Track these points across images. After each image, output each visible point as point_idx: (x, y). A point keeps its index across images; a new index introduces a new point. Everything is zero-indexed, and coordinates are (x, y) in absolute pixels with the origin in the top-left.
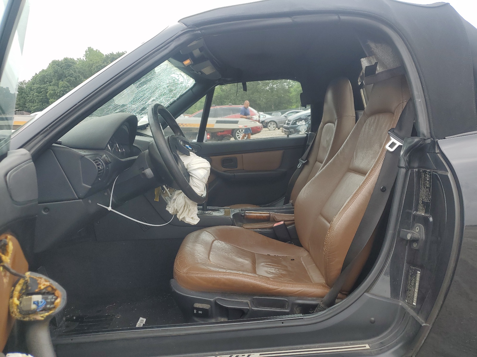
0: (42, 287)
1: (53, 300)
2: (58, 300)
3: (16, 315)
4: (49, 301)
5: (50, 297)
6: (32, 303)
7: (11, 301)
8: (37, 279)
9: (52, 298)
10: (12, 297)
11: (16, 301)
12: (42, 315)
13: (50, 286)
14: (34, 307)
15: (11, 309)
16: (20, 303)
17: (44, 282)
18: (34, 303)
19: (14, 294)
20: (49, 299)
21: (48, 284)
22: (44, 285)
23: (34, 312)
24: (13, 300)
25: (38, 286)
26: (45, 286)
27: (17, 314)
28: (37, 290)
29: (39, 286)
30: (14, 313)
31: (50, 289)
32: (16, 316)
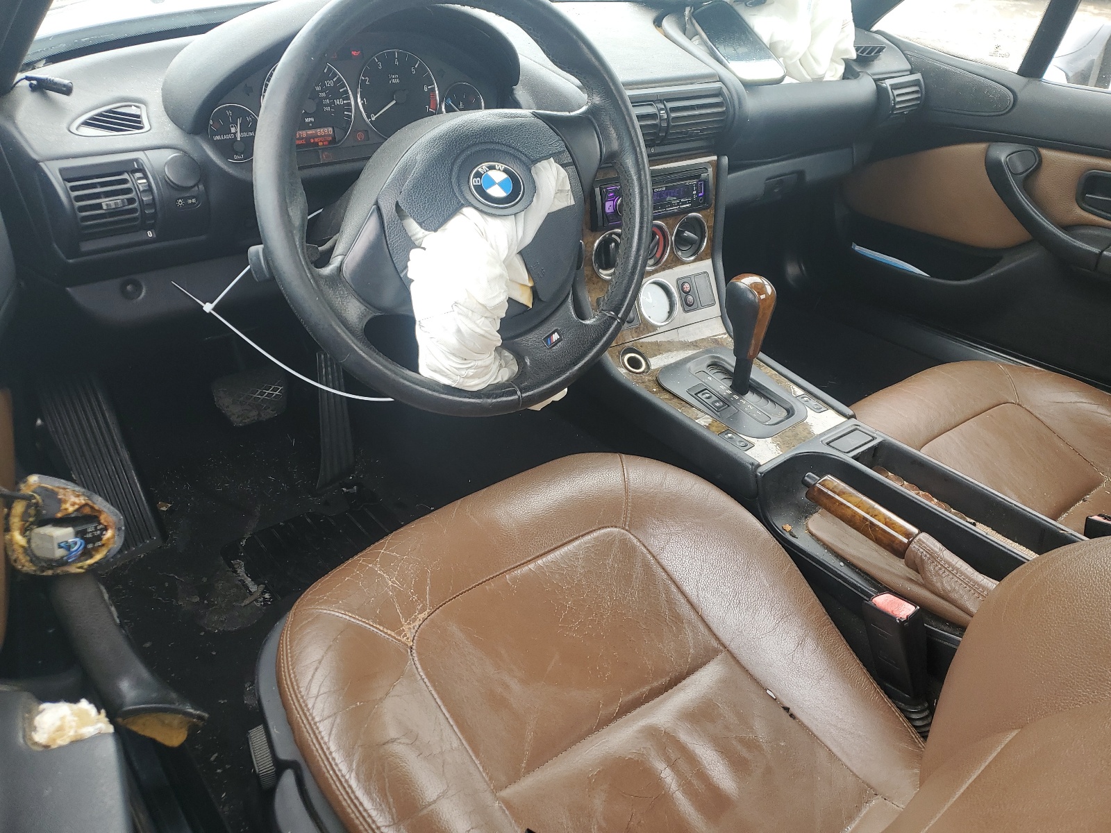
0: (71, 509)
1: (99, 532)
2: (109, 534)
3: (23, 566)
4: (90, 535)
5: (90, 528)
6: (56, 546)
7: (8, 537)
8: (56, 490)
9: (96, 530)
10: (7, 529)
11: (18, 538)
12: (80, 564)
13: (86, 504)
14: (59, 553)
15: (10, 553)
16: (29, 541)
17: (72, 498)
18: (60, 547)
19: (11, 523)
20: (89, 533)
21: (82, 500)
22: (73, 504)
23: (62, 562)
24: (12, 536)
25: (60, 507)
26: (77, 507)
27: (27, 564)
28: (59, 515)
29: (64, 506)
30: (18, 561)
31: (87, 511)
32: (25, 568)
